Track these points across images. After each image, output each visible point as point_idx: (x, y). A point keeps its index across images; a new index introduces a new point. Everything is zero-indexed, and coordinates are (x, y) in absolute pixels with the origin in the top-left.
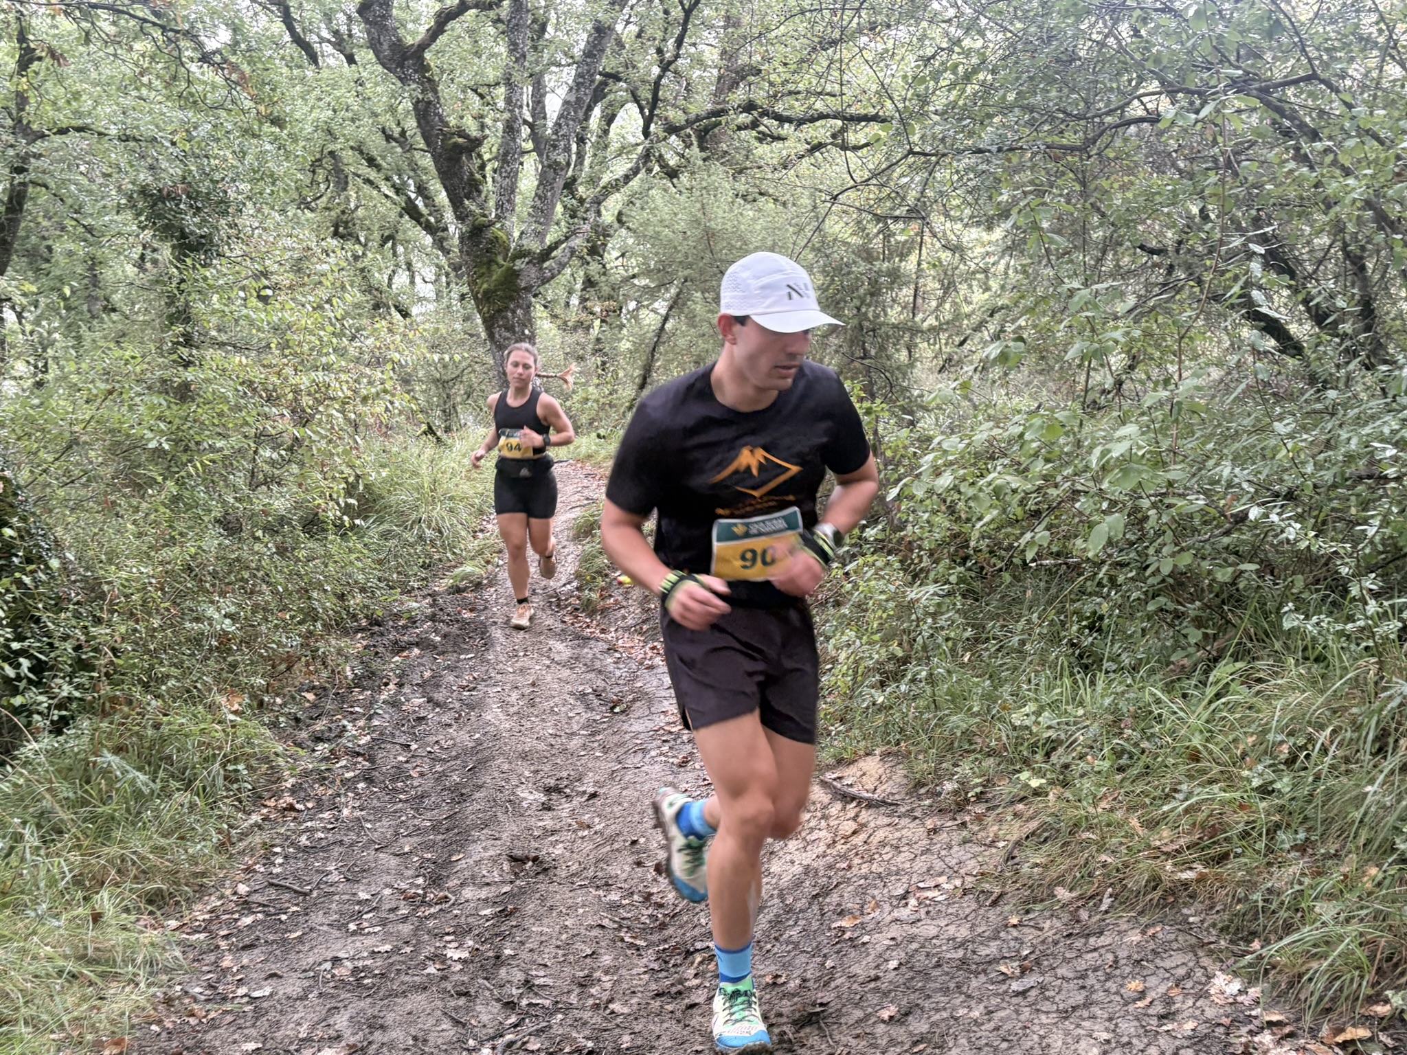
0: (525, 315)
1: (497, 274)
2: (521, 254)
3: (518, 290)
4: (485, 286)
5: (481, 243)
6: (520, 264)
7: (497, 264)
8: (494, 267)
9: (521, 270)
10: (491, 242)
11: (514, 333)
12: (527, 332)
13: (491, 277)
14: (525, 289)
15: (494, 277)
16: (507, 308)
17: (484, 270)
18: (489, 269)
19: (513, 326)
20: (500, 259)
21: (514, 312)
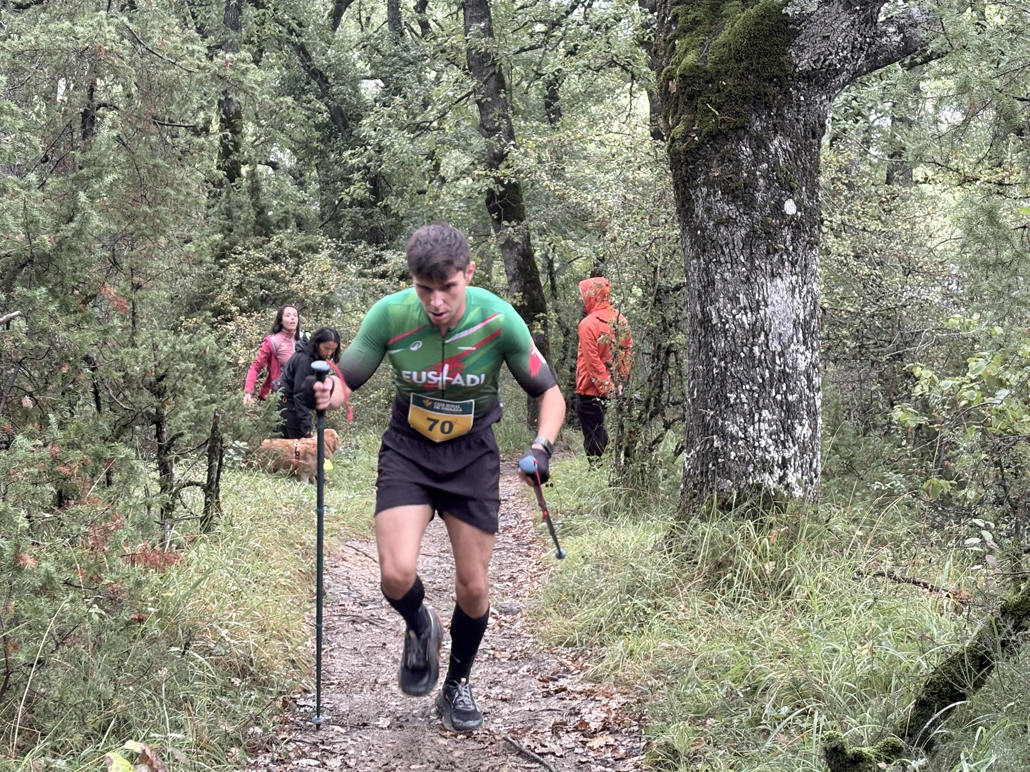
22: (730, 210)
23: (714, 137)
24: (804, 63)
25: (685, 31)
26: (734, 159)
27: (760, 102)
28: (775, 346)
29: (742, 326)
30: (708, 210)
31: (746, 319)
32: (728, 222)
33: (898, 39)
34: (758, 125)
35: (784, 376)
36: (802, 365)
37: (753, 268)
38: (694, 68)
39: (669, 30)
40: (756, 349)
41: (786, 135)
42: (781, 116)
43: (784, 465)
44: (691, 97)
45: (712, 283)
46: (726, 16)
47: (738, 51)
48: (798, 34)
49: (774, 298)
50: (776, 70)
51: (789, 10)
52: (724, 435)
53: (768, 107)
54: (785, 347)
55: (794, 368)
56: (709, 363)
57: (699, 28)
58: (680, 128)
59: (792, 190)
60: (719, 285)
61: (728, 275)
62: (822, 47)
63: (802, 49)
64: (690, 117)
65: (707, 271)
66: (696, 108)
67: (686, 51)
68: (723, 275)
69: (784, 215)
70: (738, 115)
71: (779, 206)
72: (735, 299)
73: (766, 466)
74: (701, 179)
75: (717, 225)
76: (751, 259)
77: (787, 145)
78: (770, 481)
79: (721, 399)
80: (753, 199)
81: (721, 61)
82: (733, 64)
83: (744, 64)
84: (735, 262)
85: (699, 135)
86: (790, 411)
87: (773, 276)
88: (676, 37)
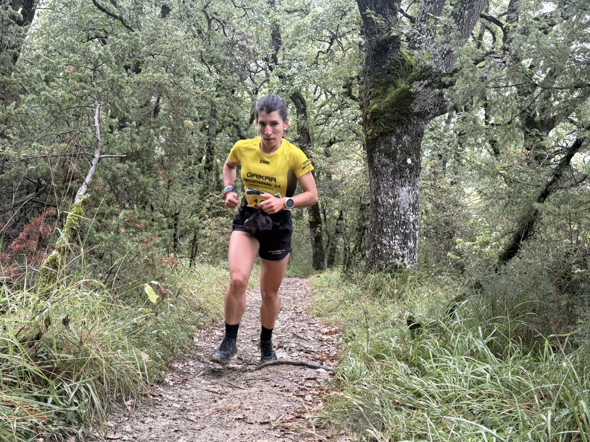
0: (411, 143)
1: (392, 93)
2: (420, 76)
3: (409, 114)
4: (375, 106)
5: (384, 63)
6: (417, 87)
7: (395, 85)
8: (391, 89)
9: (417, 93)
10: (396, 63)
11: (394, 159)
12: (409, 161)
13: (384, 98)
14: (418, 114)
15: (387, 99)
16: (392, 132)
17: (379, 91)
18: (385, 90)
19: (395, 152)
20: (399, 81)
21: (399, 137)
22: (387, 161)
23: (382, 134)
24: (416, 109)
25: (373, 97)
26: (390, 143)
27: (400, 123)
28: (402, 212)
29: (389, 203)
30: (379, 161)
31: (391, 201)
32: (386, 165)
34: (398, 131)
35: (404, 223)
36: (412, 220)
37: (395, 183)
38: (376, 110)
39: (368, 97)
40: (395, 213)
41: (409, 135)
42: (407, 128)
43: (403, 256)
44: (374, 120)
45: (379, 187)
46: (389, 92)
47: (392, 104)
48: (414, 98)
49: (402, 194)
50: (406, 111)
51: (411, 90)
52: (381, 244)
53: (403, 124)
54: (406, 212)
55: (409, 221)
56: (377, 217)
57: (379, 96)
58: (370, 131)
59: (410, 155)
60: (382, 189)
61: (385, 185)
62: (423, 103)
63: (416, 104)
64: (374, 127)
65: (378, 183)
66: (376, 124)
67: (373, 104)
68: (384, 185)
69: (407, 164)
70: (391, 127)
71: (405, 160)
72: (387, 194)
73: (397, 256)
74: (377, 150)
75: (382, 166)
76: (394, 179)
77: (409, 139)
78: (398, 262)
79: (381, 231)
80: (396, 158)
81: (386, 107)
82: (390, 109)
83: (394, 109)
84: (388, 180)
85: (377, 133)
86: (406, 236)
87: (402, 186)
88: (370, 99)
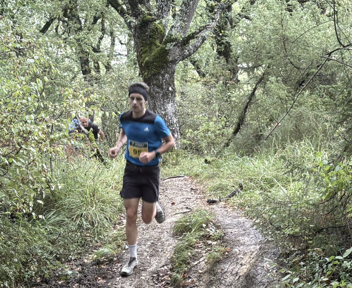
0: (170, 78)
1: (155, 51)
2: (170, 40)
3: (167, 62)
4: (147, 59)
5: (147, 31)
6: (169, 46)
7: (156, 45)
8: (154, 47)
9: (170, 50)
10: (153, 31)
11: (162, 89)
12: (170, 89)
13: (150, 53)
14: (171, 62)
15: (153, 54)
16: (159, 73)
17: (147, 49)
18: (150, 48)
19: (162, 84)
20: (157, 42)
21: (163, 76)
22: (159, 90)
23: (154, 75)
24: (171, 59)
25: (144, 53)
26: (158, 79)
27: (162, 67)
28: (170, 118)
29: (162, 114)
30: (154, 90)
33: (188, 53)
34: (162, 72)
35: (172, 124)
36: (175, 122)
38: (148, 61)
39: (140, 53)
40: (166, 119)
42: (167, 70)
44: (148, 67)
45: (156, 105)
46: (153, 49)
47: (157, 57)
48: (169, 53)
49: (169, 108)
50: (165, 61)
51: (167, 48)
57: (147, 52)
59: (170, 85)
61: (159, 104)
62: (174, 56)
63: (170, 56)
64: (148, 71)
65: (154, 103)
67: (145, 57)
70: (158, 70)
71: (168, 88)
72: (161, 109)
74: (151, 84)
75: (156, 93)
76: (164, 100)
77: (168, 76)
80: (163, 87)
81: (153, 59)
83: (159, 59)
84: (160, 101)
85: (150, 74)
87: (168, 103)
